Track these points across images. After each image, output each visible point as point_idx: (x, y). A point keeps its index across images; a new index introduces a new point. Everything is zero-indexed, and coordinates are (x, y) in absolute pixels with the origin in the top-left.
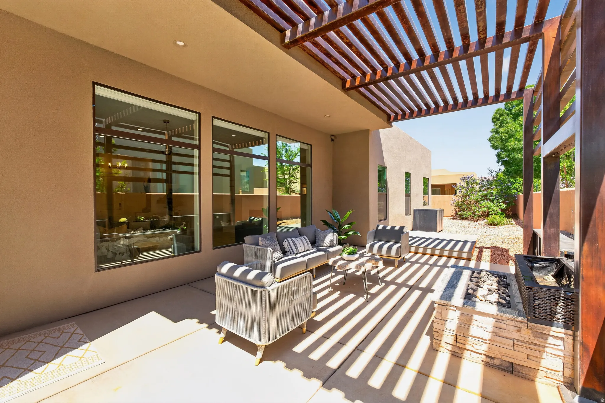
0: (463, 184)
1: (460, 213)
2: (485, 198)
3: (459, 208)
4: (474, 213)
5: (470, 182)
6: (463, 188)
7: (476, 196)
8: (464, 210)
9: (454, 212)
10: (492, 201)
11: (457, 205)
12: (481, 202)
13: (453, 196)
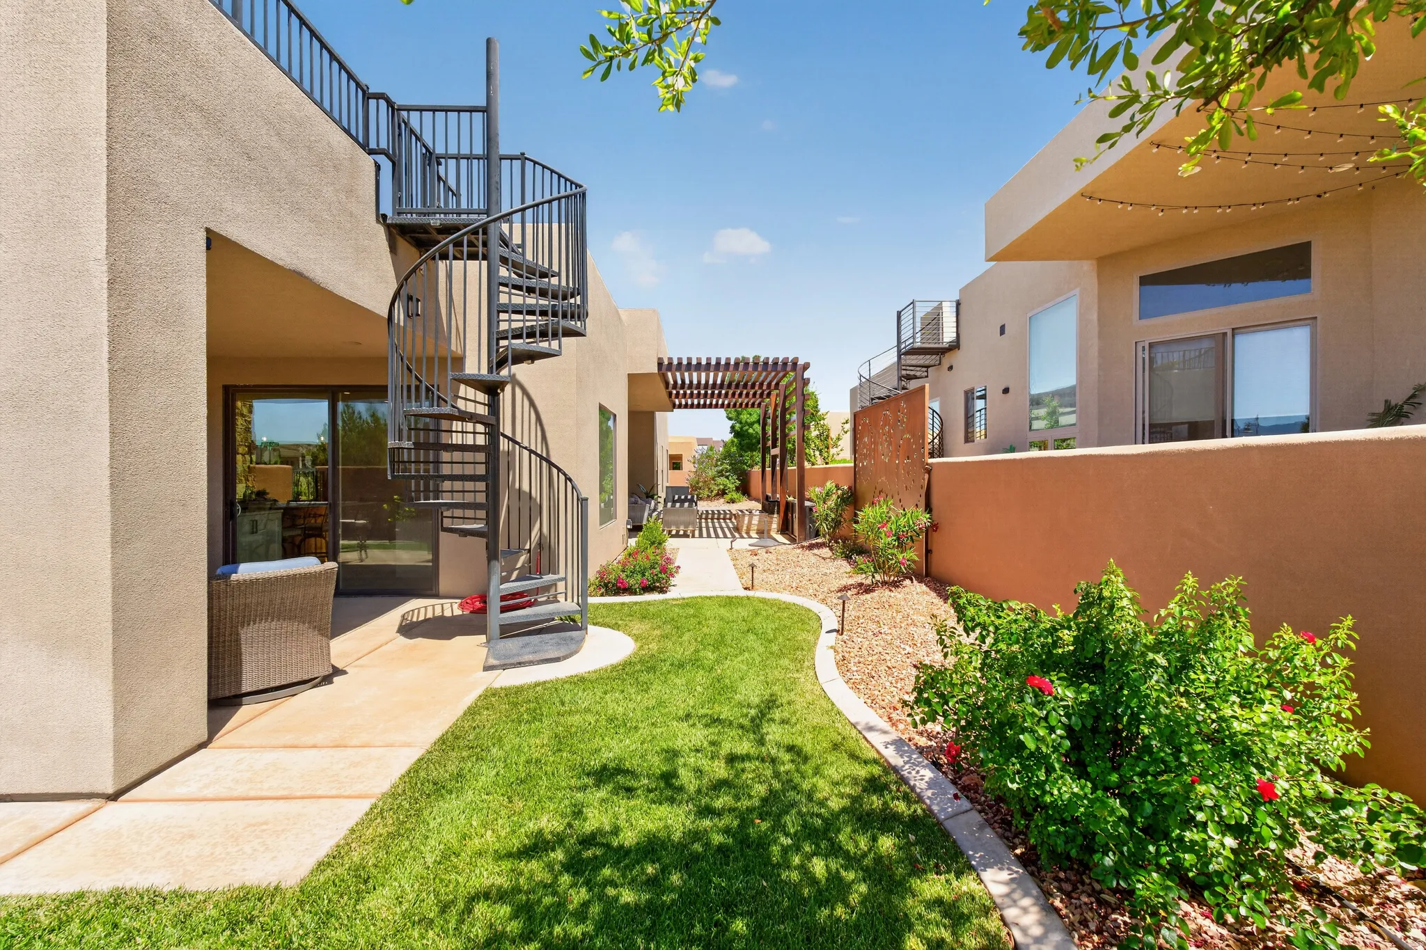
2: (720, 473)
7: (712, 472)
12: (717, 479)
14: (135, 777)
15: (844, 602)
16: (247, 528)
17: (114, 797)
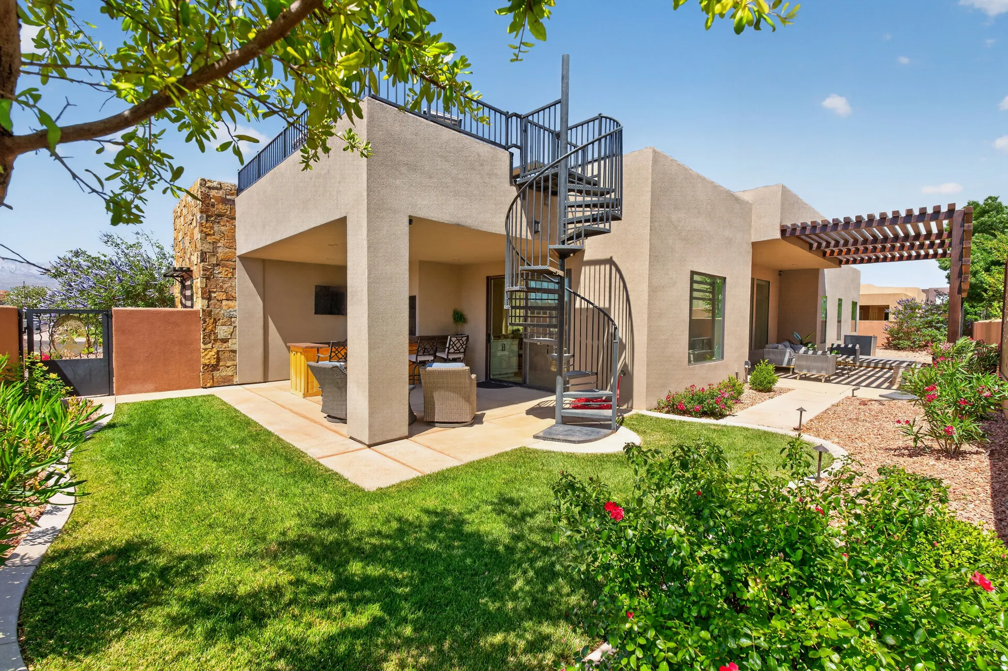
0: (900, 308)
1: (894, 342)
2: (930, 324)
3: (892, 336)
4: (914, 342)
5: (910, 307)
6: (899, 312)
7: (918, 322)
8: (899, 339)
9: (886, 341)
10: (938, 329)
11: (891, 333)
12: (923, 330)
13: (884, 322)
14: (377, 441)
15: (820, 453)
16: (500, 348)
17: (370, 446)
